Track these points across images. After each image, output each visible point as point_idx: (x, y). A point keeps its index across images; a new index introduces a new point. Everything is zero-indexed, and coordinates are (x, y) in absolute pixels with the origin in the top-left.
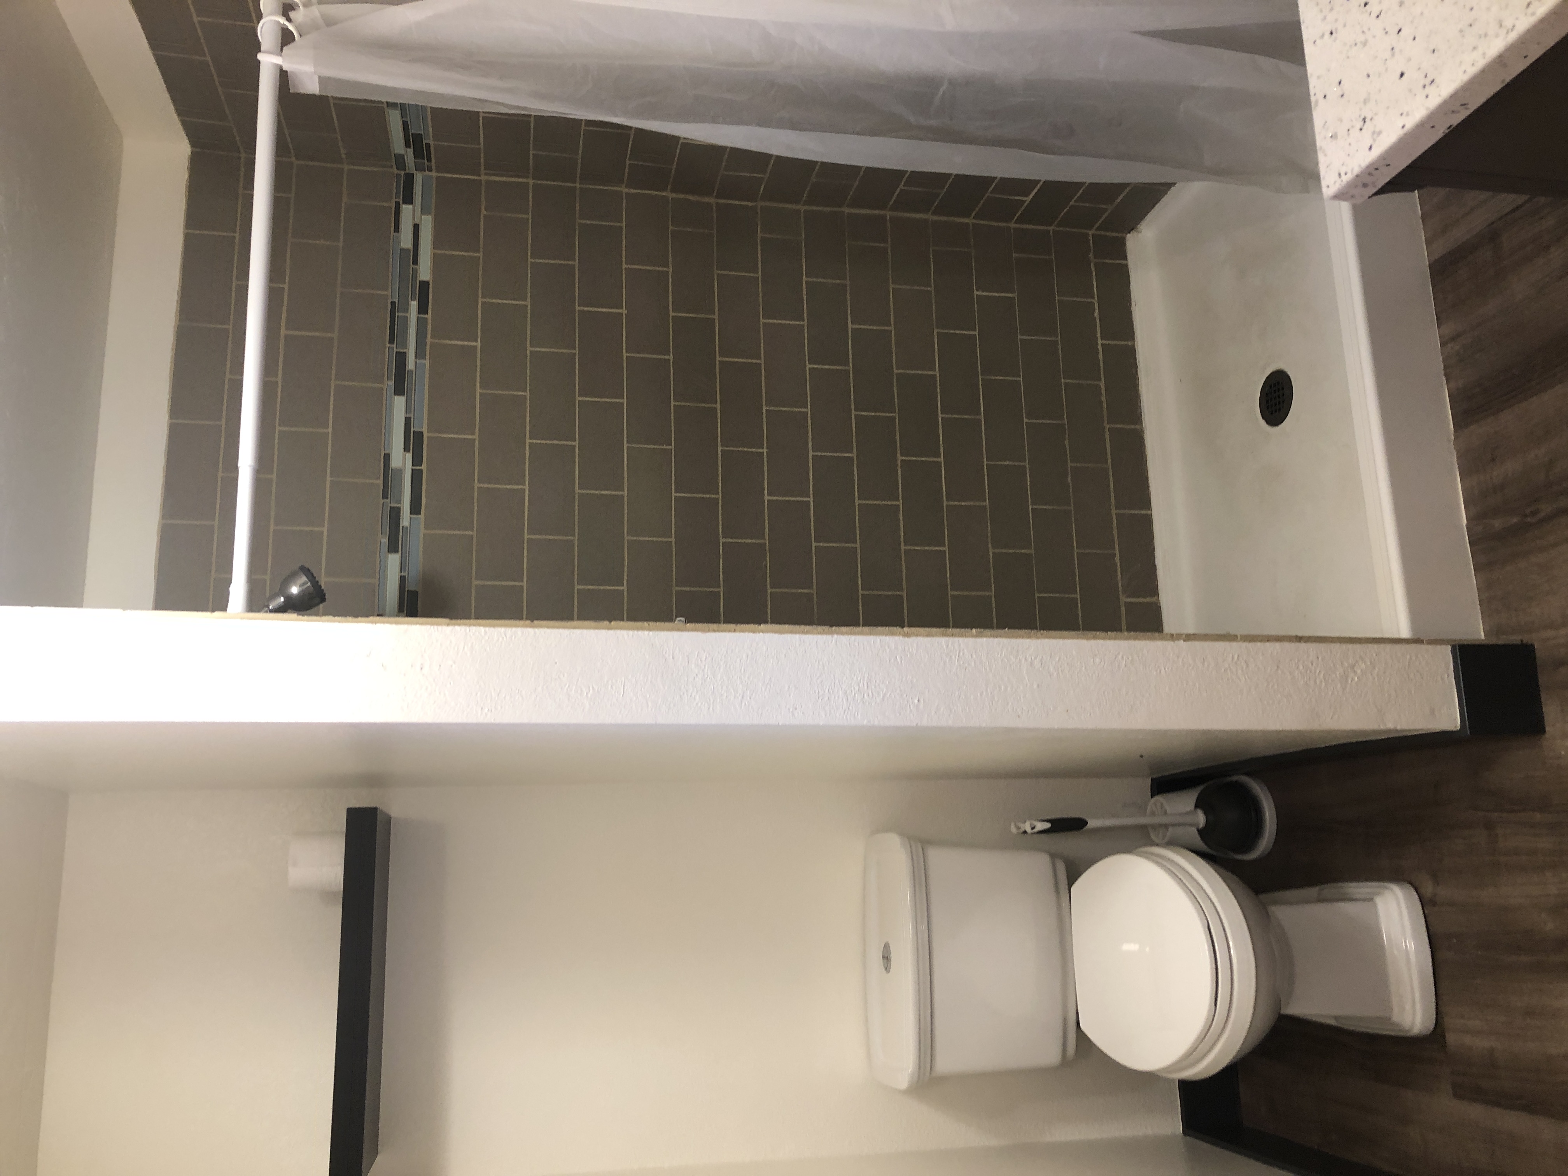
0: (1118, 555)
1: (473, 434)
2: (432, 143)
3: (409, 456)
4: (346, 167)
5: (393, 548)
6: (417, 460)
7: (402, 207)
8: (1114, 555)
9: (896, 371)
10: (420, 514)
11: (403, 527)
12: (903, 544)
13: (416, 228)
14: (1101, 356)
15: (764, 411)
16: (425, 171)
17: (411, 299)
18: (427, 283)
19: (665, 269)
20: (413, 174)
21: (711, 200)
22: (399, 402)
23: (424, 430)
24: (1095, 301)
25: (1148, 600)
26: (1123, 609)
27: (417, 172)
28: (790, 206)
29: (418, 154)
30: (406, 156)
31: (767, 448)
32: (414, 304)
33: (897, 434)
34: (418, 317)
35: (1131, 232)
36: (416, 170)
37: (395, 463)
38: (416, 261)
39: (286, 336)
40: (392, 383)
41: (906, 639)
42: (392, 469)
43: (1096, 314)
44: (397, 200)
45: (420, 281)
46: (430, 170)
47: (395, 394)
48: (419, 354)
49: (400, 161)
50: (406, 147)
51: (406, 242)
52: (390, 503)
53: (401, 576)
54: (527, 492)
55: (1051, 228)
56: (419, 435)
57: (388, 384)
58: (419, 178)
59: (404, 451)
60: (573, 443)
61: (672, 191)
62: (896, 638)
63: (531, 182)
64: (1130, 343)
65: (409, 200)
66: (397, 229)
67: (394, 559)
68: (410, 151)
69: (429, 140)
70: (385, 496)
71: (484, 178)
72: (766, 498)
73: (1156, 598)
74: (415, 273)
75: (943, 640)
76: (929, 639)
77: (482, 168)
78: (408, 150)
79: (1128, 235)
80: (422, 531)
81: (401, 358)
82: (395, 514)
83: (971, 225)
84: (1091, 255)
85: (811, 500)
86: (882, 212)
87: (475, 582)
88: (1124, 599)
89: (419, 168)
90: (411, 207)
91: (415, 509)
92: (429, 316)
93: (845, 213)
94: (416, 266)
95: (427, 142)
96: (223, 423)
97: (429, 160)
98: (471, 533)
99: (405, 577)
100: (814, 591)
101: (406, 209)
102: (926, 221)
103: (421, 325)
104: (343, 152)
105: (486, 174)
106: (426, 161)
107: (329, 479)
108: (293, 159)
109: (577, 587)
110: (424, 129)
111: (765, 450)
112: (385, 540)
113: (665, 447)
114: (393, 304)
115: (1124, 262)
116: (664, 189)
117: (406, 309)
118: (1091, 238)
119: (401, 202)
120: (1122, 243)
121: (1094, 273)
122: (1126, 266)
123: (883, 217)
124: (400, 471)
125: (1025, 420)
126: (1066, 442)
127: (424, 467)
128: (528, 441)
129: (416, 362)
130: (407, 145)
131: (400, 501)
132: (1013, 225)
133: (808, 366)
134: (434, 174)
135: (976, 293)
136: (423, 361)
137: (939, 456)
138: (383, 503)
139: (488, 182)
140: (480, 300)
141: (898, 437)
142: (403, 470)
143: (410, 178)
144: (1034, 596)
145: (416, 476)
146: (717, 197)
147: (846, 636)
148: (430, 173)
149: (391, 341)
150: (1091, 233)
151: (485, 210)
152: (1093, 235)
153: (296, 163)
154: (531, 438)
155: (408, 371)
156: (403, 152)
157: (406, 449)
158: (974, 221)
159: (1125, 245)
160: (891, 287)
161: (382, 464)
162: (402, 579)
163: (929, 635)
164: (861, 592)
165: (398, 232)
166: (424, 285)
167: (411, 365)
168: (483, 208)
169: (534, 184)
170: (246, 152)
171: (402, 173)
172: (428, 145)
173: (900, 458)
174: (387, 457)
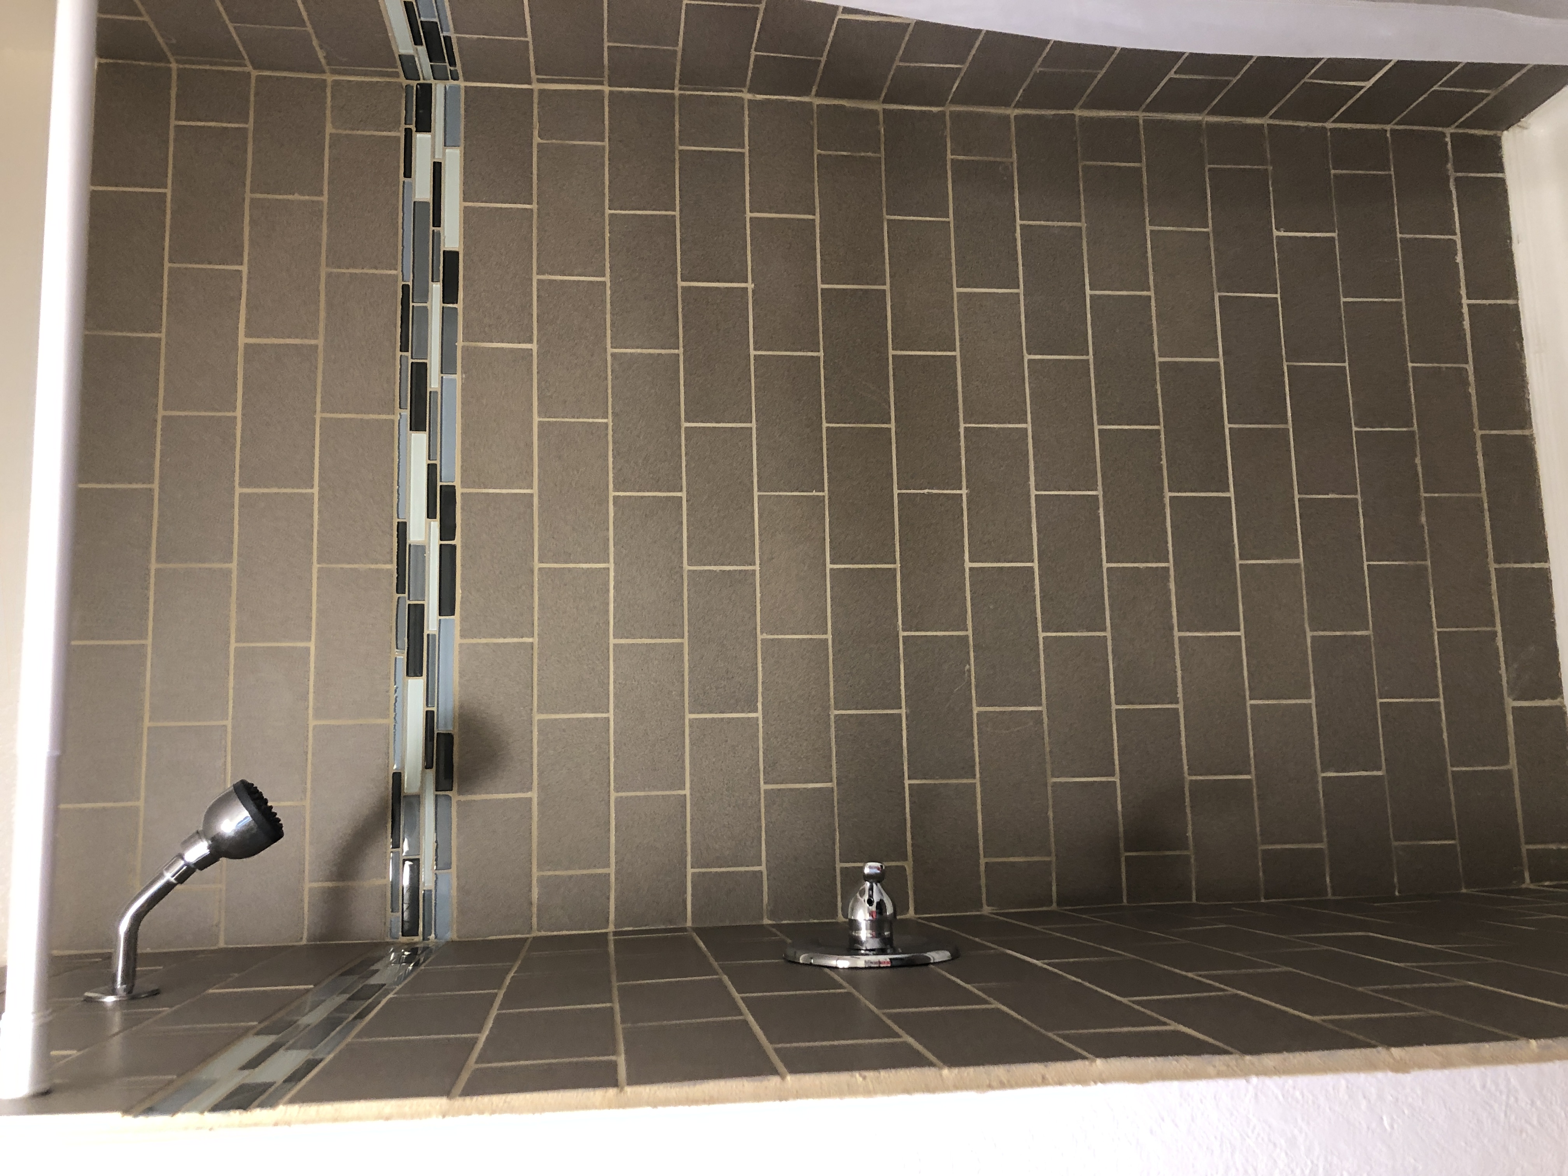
0: (1500, 634)
1: (530, 487)
2: (454, 37)
3: (435, 524)
4: (330, 78)
5: (414, 668)
6: (447, 531)
7: (416, 138)
8: (1495, 634)
9: (1158, 359)
10: (453, 614)
11: (428, 635)
12: (1176, 628)
13: (437, 168)
14: (1466, 324)
15: (962, 431)
16: (448, 79)
17: (433, 281)
18: (457, 254)
19: (811, 217)
20: (431, 85)
21: (876, 106)
22: (419, 440)
23: (457, 483)
24: (1458, 238)
25: (1547, 703)
26: (1510, 718)
27: (437, 81)
28: (993, 110)
29: (434, 55)
30: (416, 59)
31: (967, 488)
32: (436, 289)
33: (1164, 457)
34: (443, 307)
35: (1511, 129)
36: (434, 79)
37: (414, 536)
38: (437, 222)
39: (247, 346)
40: (406, 413)
41: (1400, 1076)
42: (410, 546)
43: (1459, 259)
44: (408, 126)
45: (444, 252)
46: (455, 77)
47: (411, 429)
48: (447, 366)
49: (408, 65)
50: (416, 44)
51: (423, 191)
52: (409, 599)
53: (427, 712)
54: (612, 574)
55: (1388, 127)
56: (449, 493)
57: (400, 414)
58: (439, 90)
59: (428, 517)
60: (679, 494)
61: (818, 95)
62: (1380, 1075)
63: (606, 89)
64: (1511, 302)
65: (424, 125)
66: (408, 173)
67: (416, 686)
68: (422, 49)
69: (449, 31)
70: (400, 588)
71: (536, 86)
72: (968, 565)
73: (1559, 699)
74: (437, 237)
75: (1475, 1074)
76: (1446, 1072)
77: (533, 73)
78: (419, 48)
79: (1505, 132)
80: (458, 640)
81: (420, 372)
82: (417, 614)
83: (1265, 126)
84: (1449, 166)
85: (1035, 565)
86: (1132, 114)
87: (537, 717)
88: (1511, 703)
89: (438, 75)
90: (427, 136)
91: (447, 606)
92: (459, 306)
93: (1077, 120)
94: (438, 229)
95: (445, 34)
96: (156, 486)
97: (452, 63)
98: (530, 640)
99: (433, 712)
100: (1043, 708)
101: (421, 139)
102: (1198, 124)
103: (448, 318)
104: (321, 54)
105: (540, 81)
106: (447, 64)
107: (316, 566)
108: (249, 68)
109: (689, 716)
110: (439, 15)
111: (964, 492)
112: (402, 657)
113: (814, 493)
114: (405, 288)
115: (1500, 175)
116: (807, 93)
117: (425, 296)
118: (1448, 139)
119: (414, 129)
120: (1495, 146)
121: (1454, 196)
122: (1503, 181)
123: (1136, 121)
124: (422, 549)
125: (1355, 429)
126: (1418, 461)
127: (457, 541)
128: (612, 494)
129: (442, 377)
130: (417, 41)
131: (423, 596)
132: (1329, 125)
133: (1027, 357)
134: (462, 83)
135: (1276, 233)
136: (453, 376)
137: (1227, 490)
138: (399, 598)
139: (542, 92)
140: (536, 278)
141: (1164, 462)
142: (427, 547)
143: (425, 92)
144: (1376, 702)
145: (447, 555)
146: (884, 102)
147: (1276, 1079)
148: (456, 82)
149: (404, 348)
150: (1449, 131)
151: (539, 137)
152: (1452, 134)
153: (255, 73)
154: (616, 489)
155: (430, 392)
156: (410, 51)
157: (431, 514)
158: (1271, 122)
159: (1500, 147)
160: (1149, 228)
161: (395, 540)
162: (429, 717)
163: (1446, 1064)
164: (1115, 707)
165: (410, 177)
166: (451, 257)
167: (434, 382)
168: (536, 133)
169: (611, 93)
170: (177, 61)
171: (414, 83)
172: (448, 39)
173: (1168, 495)
174: (402, 528)
